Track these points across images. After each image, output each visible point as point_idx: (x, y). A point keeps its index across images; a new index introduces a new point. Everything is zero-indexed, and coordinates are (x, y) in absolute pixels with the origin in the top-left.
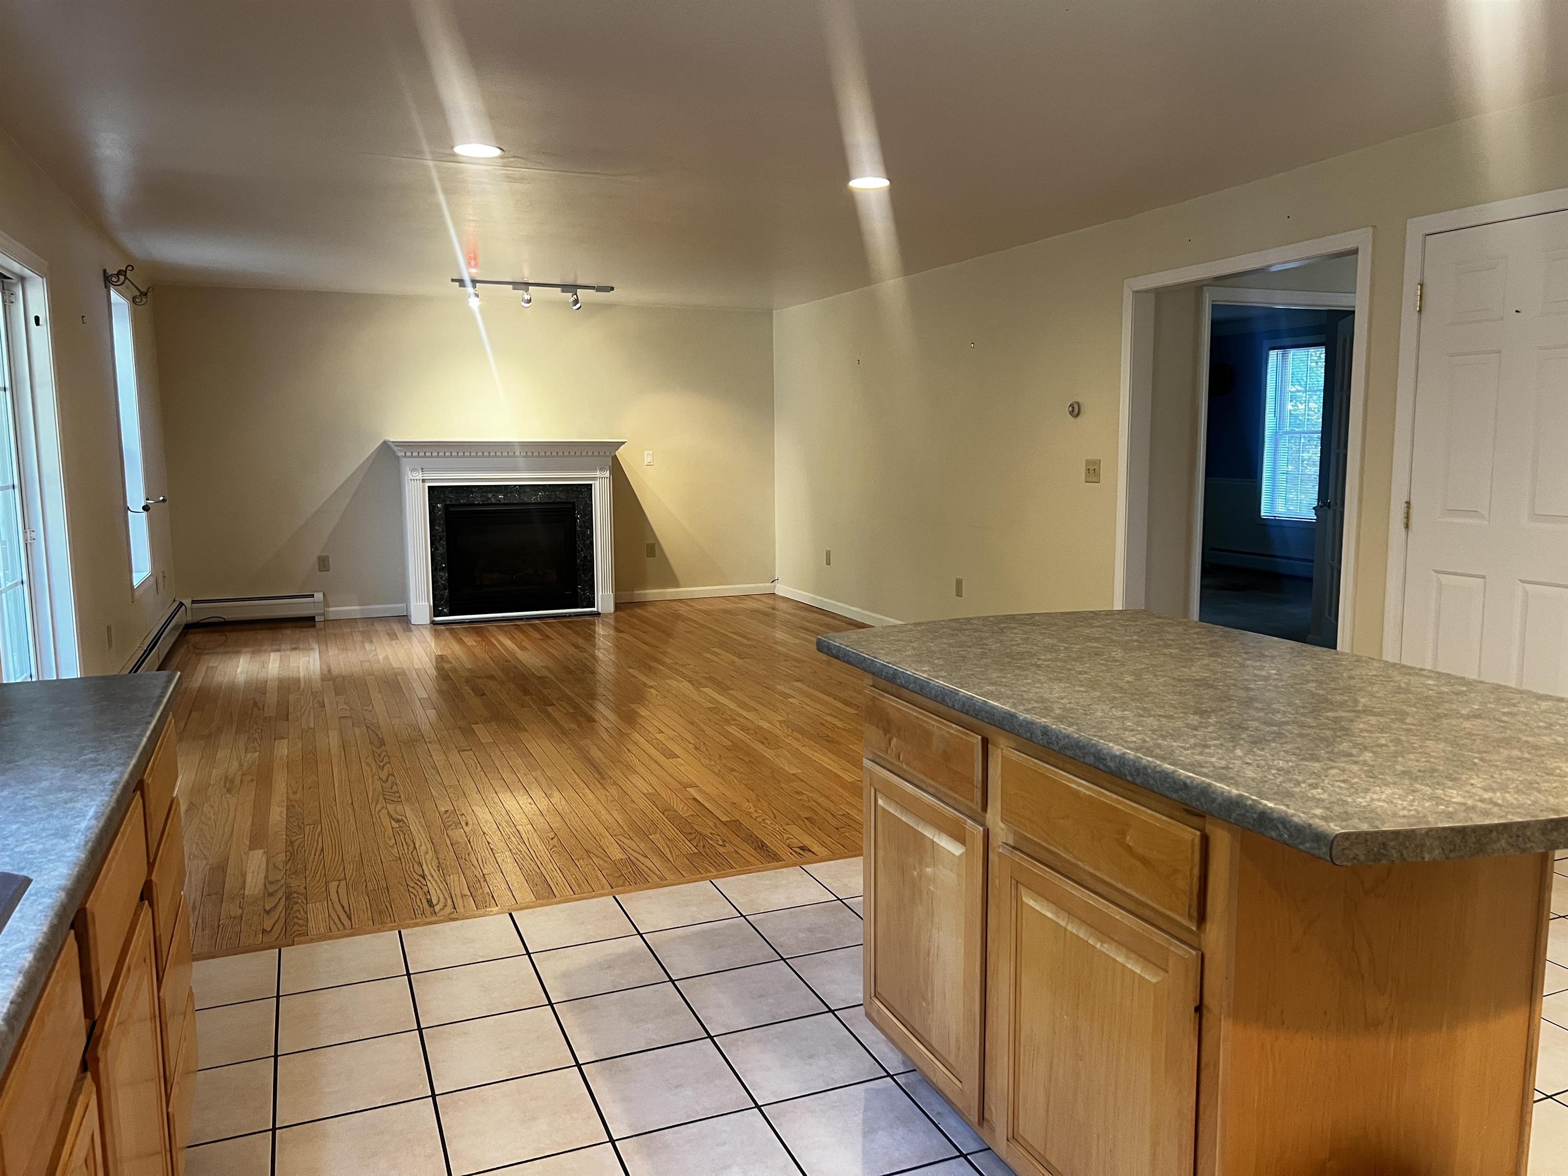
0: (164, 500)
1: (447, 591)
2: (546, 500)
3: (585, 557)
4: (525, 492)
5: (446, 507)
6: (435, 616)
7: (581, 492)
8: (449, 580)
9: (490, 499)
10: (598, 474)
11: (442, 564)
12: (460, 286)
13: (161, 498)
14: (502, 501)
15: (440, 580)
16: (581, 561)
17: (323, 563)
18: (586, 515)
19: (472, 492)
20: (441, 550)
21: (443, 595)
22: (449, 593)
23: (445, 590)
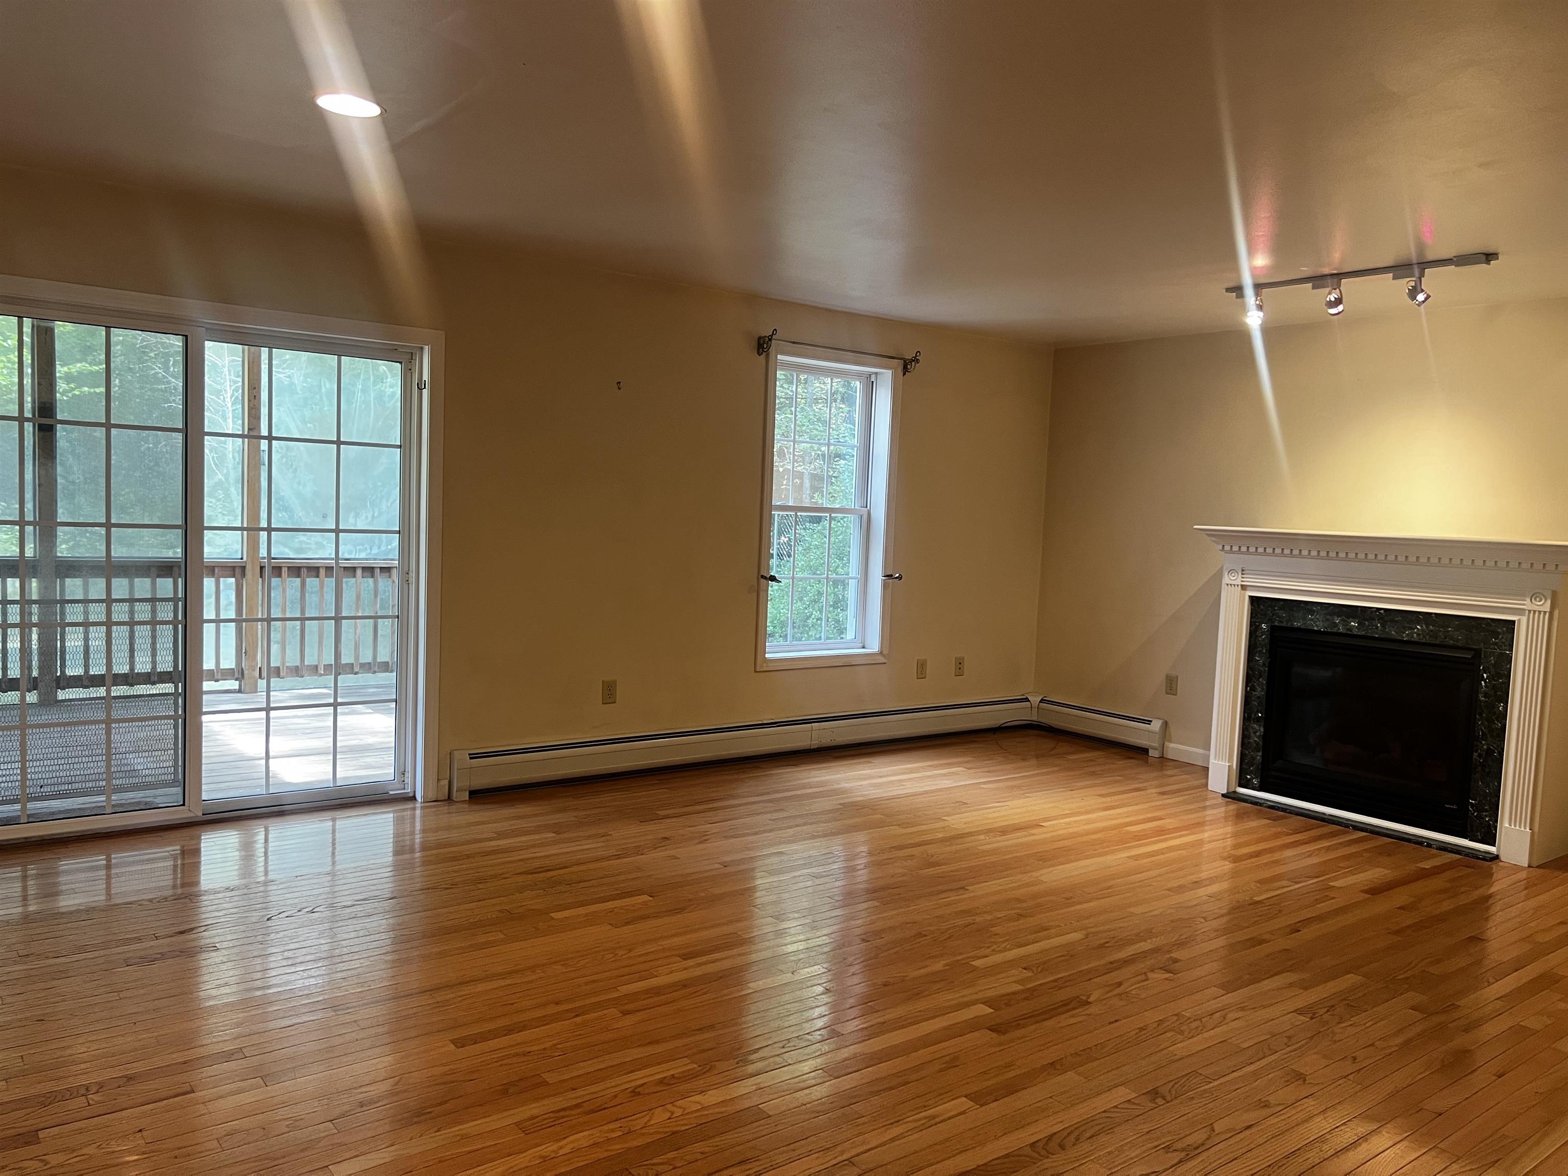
0: (900, 578)
1: (1260, 754)
2: (1427, 639)
3: (1489, 752)
4: (1392, 621)
5: (1273, 629)
6: (1241, 785)
7: (1496, 634)
8: (1265, 737)
9: (1336, 625)
10: (1527, 604)
11: (1258, 712)
12: (1237, 297)
13: (897, 575)
14: (1355, 632)
15: (1252, 735)
16: (1480, 756)
17: (1171, 685)
18: (1500, 676)
19: (1312, 612)
20: (1259, 692)
21: (1253, 758)
22: (1263, 757)
23: (1259, 751)
